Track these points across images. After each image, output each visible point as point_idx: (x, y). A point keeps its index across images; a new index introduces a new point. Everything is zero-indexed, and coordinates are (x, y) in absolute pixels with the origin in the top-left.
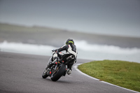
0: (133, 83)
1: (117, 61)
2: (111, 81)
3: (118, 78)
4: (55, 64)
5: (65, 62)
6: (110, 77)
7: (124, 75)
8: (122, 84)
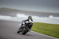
0: (45, 32)
1: (38, 22)
2: (35, 31)
3: (38, 30)
4: (24, 27)
5: (28, 26)
6: (35, 29)
7: (41, 28)
8: (40, 32)
